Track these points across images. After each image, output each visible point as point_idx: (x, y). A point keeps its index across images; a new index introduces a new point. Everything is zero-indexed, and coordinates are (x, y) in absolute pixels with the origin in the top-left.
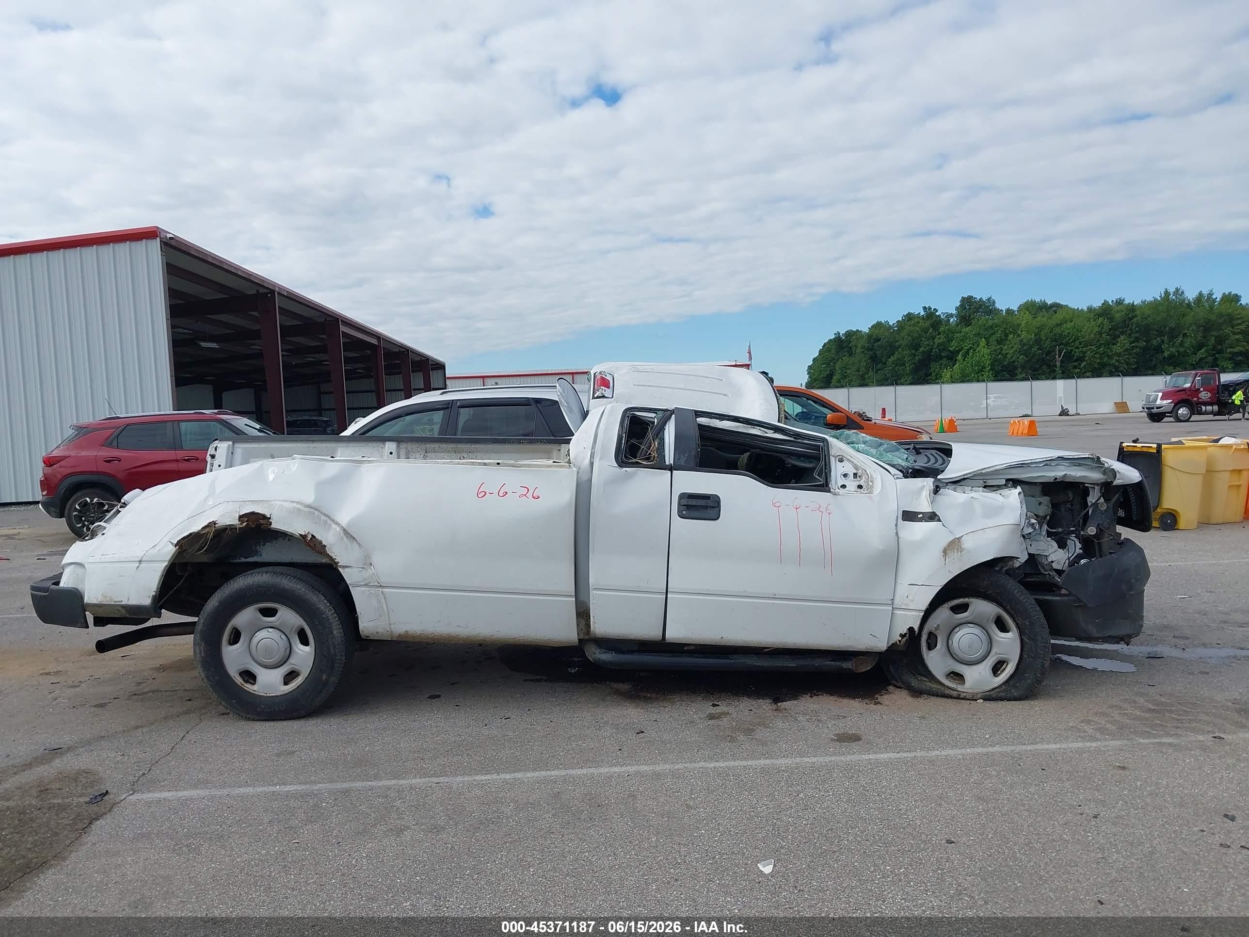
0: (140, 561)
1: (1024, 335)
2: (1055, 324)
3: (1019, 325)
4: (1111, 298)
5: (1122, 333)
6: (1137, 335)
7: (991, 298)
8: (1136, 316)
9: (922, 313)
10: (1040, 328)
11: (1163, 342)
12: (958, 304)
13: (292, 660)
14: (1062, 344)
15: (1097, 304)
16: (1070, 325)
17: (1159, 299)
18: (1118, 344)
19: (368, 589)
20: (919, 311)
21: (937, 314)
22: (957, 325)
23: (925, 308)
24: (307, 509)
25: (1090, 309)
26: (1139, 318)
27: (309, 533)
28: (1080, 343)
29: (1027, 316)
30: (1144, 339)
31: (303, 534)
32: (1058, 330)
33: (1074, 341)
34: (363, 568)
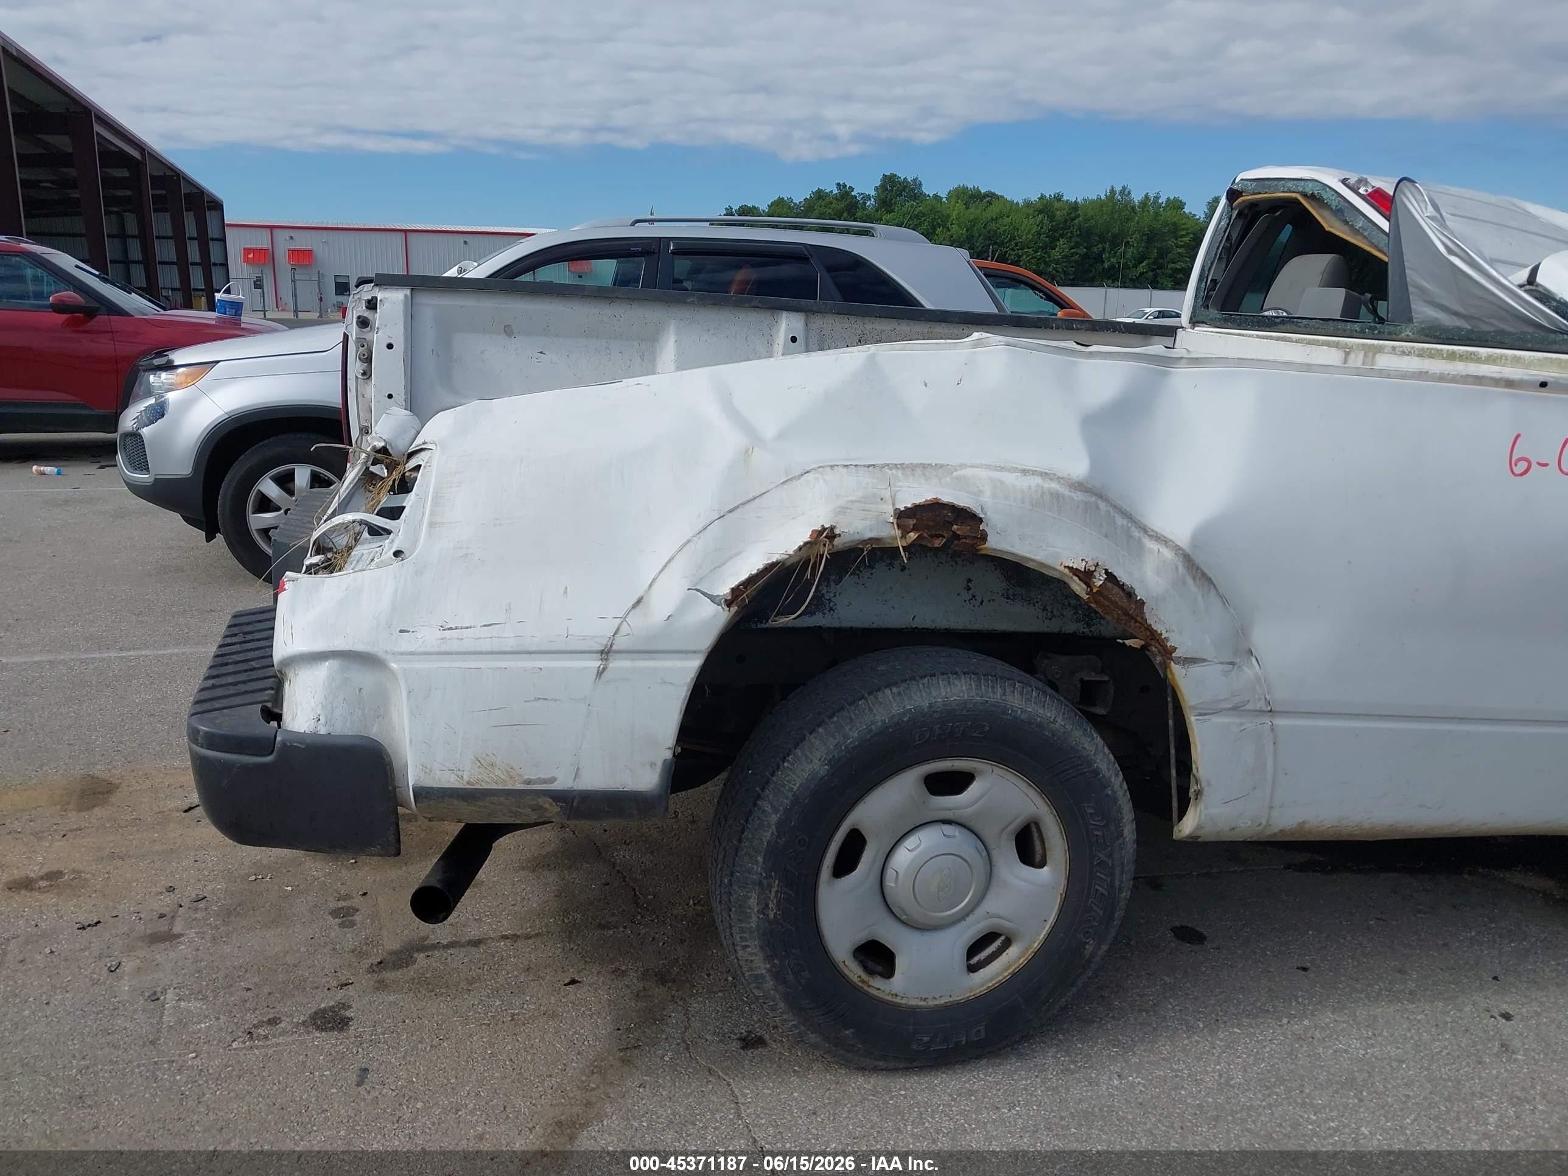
0: (606, 653)
1: (955, 228)
2: (989, 218)
3: (948, 216)
4: (1049, 193)
5: (1062, 236)
6: (1079, 240)
7: (917, 178)
8: (1079, 216)
9: (835, 191)
10: (974, 222)
11: (1104, 249)
12: (878, 184)
13: (991, 905)
14: (995, 243)
15: (1034, 197)
16: (1007, 220)
17: (1103, 197)
18: (1057, 249)
19: (1238, 720)
20: (831, 188)
21: (853, 193)
22: (877, 211)
23: (838, 184)
24: (1078, 496)
25: (1028, 204)
26: (1081, 218)
27: (1097, 565)
28: (1016, 245)
29: (960, 206)
30: (1085, 244)
31: (1081, 566)
32: (993, 226)
33: (1010, 241)
34: (1232, 663)
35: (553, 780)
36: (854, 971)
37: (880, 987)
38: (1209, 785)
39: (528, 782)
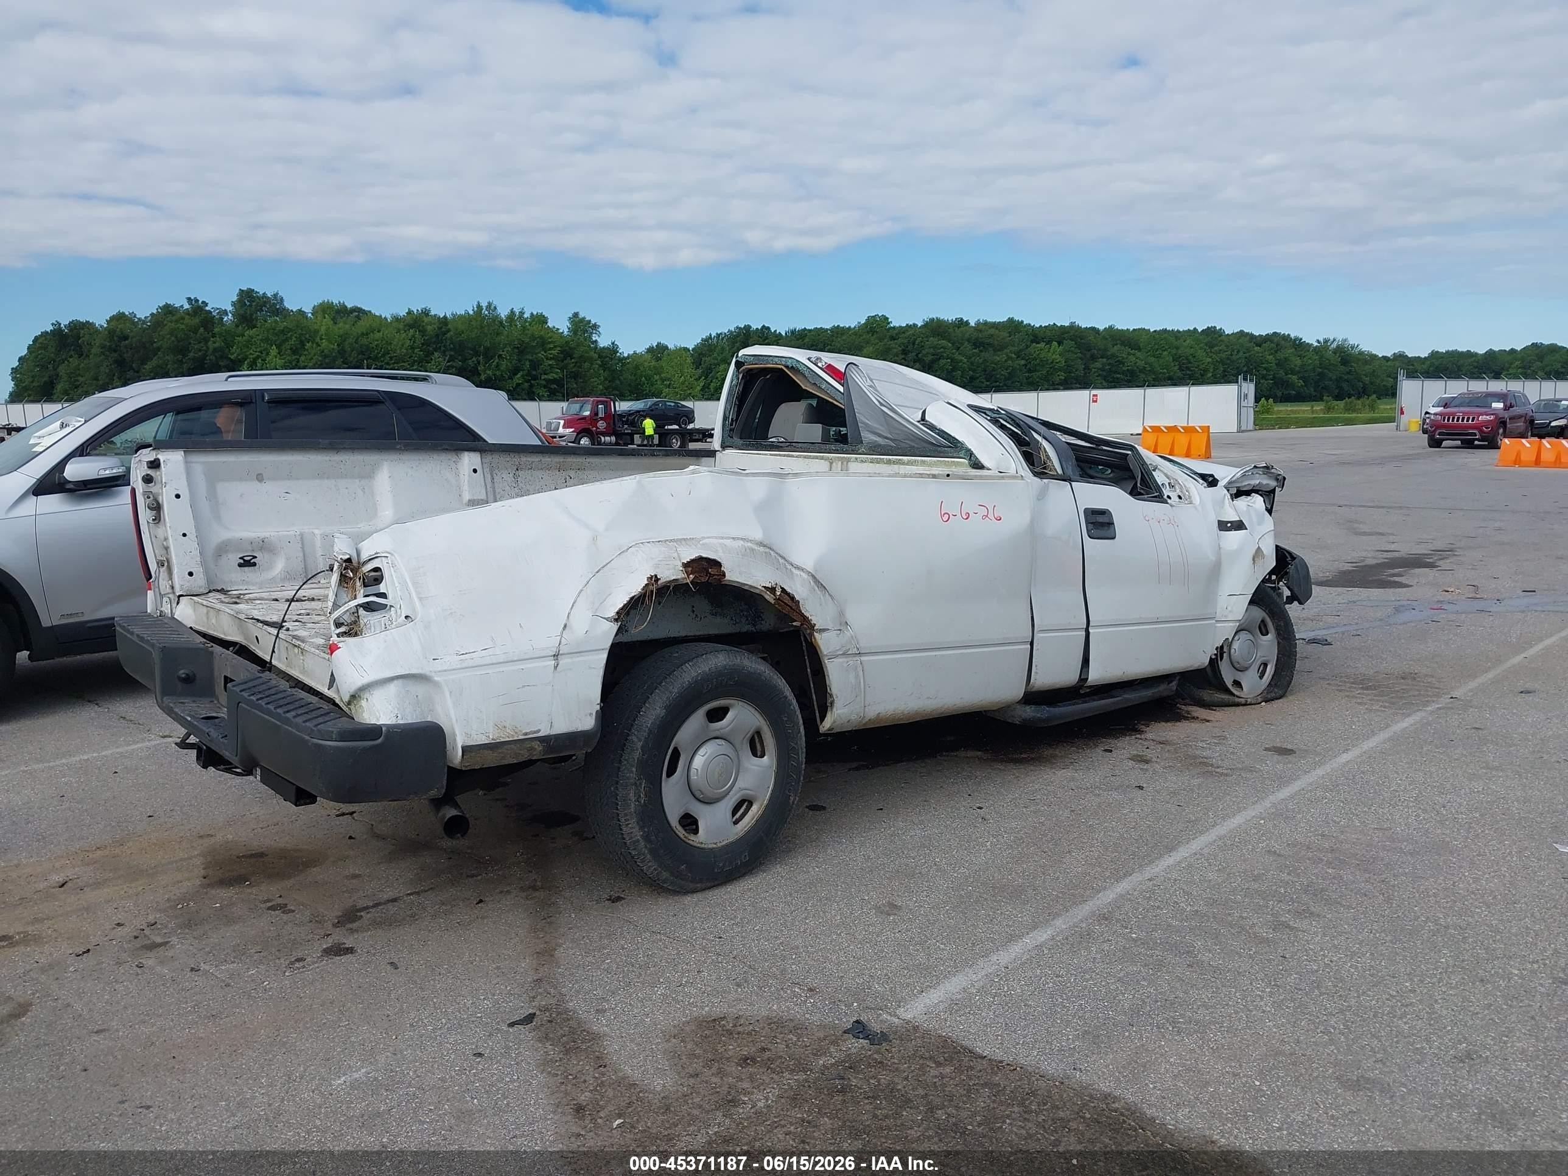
0: (556, 656)
1: (324, 343)
2: (360, 332)
3: (317, 331)
4: (416, 308)
5: (436, 350)
6: (452, 353)
7: (277, 294)
8: (449, 331)
9: (187, 306)
10: (344, 337)
11: (479, 363)
12: (235, 299)
13: (740, 784)
14: (370, 358)
15: (403, 313)
16: (378, 335)
17: (471, 312)
18: (433, 362)
19: (845, 660)
20: (180, 302)
21: (207, 308)
22: (237, 326)
23: (189, 299)
25: (397, 319)
26: (452, 333)
27: (776, 584)
28: (391, 358)
29: (328, 320)
30: (460, 358)
31: (770, 586)
32: (364, 341)
33: (383, 355)
34: (840, 630)
35: (539, 731)
36: (681, 832)
37: (695, 841)
38: (837, 697)
39: (526, 734)
